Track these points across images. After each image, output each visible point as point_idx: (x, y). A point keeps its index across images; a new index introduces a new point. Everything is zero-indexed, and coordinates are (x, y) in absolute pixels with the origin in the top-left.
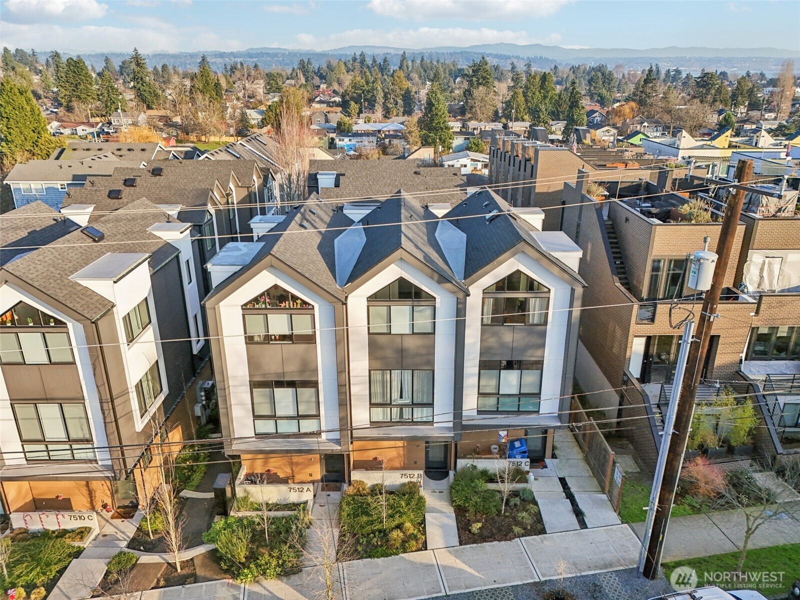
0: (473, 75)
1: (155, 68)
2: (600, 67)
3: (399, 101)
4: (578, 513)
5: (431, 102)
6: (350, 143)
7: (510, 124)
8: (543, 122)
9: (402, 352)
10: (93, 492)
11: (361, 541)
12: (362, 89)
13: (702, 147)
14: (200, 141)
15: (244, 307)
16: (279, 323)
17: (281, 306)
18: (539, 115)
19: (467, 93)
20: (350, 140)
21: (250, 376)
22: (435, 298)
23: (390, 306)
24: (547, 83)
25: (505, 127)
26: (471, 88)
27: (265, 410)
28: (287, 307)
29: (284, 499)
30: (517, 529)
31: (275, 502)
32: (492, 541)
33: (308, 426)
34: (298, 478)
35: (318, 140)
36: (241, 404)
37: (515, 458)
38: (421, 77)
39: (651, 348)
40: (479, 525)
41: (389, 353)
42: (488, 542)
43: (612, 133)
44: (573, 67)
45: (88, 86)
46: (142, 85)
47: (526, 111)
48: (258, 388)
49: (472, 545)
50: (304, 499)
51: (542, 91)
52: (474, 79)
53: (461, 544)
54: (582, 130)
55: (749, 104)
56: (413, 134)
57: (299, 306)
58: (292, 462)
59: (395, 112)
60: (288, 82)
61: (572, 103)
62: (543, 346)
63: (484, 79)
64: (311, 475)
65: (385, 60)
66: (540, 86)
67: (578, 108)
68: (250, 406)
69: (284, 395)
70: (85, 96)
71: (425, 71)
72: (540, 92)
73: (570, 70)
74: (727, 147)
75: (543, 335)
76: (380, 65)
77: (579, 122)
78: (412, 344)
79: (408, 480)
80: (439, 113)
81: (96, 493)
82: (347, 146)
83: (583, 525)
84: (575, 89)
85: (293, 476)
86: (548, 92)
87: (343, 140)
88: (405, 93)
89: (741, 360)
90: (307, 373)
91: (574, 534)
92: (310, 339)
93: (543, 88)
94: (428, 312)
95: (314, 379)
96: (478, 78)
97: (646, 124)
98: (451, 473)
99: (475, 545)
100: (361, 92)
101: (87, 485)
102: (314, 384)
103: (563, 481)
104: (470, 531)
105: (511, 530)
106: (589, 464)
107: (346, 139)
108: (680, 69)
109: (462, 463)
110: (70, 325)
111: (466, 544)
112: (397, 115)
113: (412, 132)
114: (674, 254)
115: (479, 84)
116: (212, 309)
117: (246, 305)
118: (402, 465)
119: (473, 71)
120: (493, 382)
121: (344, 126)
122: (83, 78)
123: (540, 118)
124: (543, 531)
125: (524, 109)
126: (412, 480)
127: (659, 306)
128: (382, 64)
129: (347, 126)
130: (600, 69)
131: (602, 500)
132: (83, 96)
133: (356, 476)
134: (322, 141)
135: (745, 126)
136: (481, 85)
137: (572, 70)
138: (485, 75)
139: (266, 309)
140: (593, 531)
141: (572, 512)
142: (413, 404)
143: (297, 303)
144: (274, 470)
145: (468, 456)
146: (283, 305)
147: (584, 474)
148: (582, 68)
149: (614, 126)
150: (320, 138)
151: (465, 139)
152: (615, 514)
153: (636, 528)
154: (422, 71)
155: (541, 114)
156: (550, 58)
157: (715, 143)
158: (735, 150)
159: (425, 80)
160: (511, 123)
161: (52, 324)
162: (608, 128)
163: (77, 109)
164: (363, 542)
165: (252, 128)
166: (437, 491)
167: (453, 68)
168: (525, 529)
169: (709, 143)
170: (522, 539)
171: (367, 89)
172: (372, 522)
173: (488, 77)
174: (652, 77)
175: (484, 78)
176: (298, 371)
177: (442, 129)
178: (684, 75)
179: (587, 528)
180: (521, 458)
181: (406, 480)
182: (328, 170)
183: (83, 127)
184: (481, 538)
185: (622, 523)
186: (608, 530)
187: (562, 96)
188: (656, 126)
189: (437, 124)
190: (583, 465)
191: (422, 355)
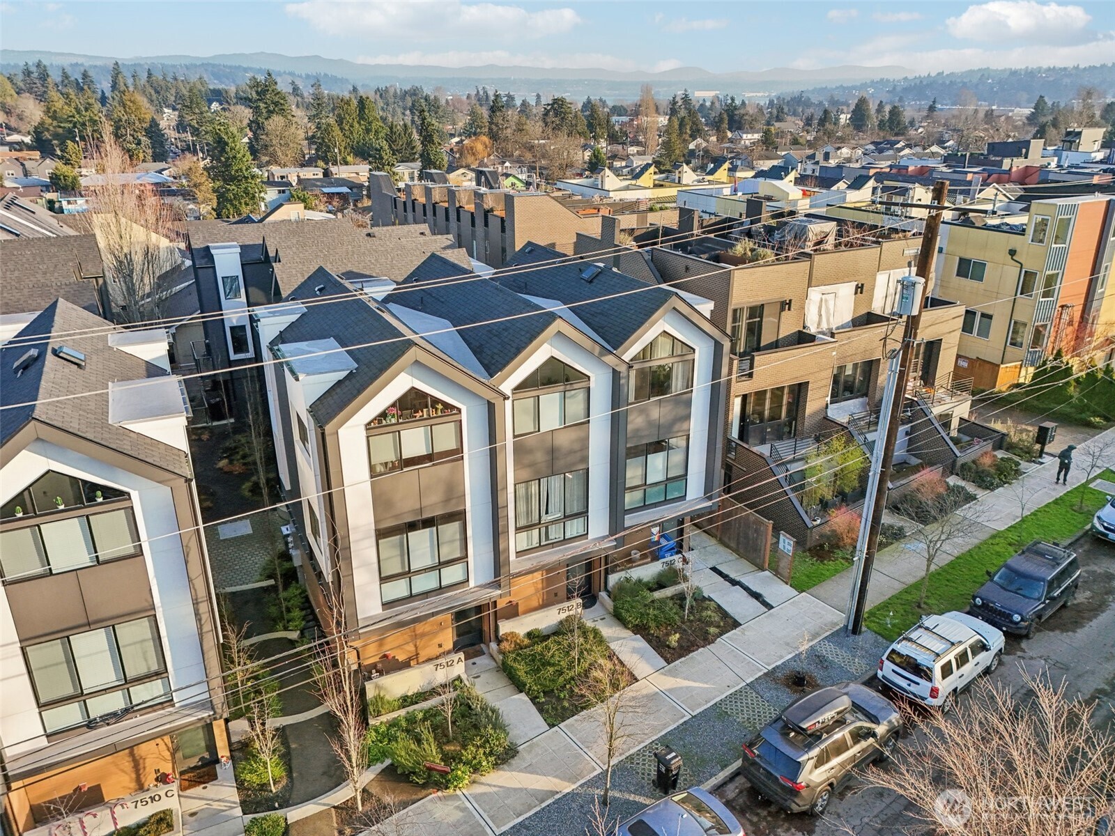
0: (258, 100)
2: (414, 90)
3: (143, 139)
4: (757, 596)
5: (222, 138)
7: (334, 169)
8: (388, 165)
9: (553, 452)
10: (141, 761)
11: (562, 696)
12: (71, 122)
13: (627, 188)
15: (368, 426)
16: (414, 441)
17: (415, 417)
18: (380, 155)
19: (253, 125)
21: (376, 522)
22: (589, 377)
23: (538, 396)
24: (366, 111)
25: (327, 173)
26: (259, 119)
27: (394, 567)
28: (425, 416)
29: (429, 684)
30: (712, 630)
31: (416, 691)
32: (697, 650)
33: (452, 575)
34: (423, 655)
36: (365, 565)
37: (665, 557)
38: (152, 101)
39: (747, 408)
40: (678, 636)
41: (540, 457)
42: (694, 651)
43: (469, 177)
44: (378, 89)
47: (349, 150)
48: (384, 538)
49: (680, 660)
50: (455, 675)
51: (362, 122)
52: (262, 105)
53: (669, 663)
54: (489, 172)
55: (608, 136)
56: (203, 188)
57: (440, 414)
58: (416, 635)
59: (141, 155)
61: (425, 138)
62: (688, 417)
63: (276, 106)
64: (440, 646)
65: (85, 75)
66: (359, 115)
67: (434, 144)
68: (376, 566)
69: (420, 541)
71: (157, 92)
72: (359, 123)
73: (376, 93)
74: (652, 186)
75: (689, 403)
76: (78, 83)
77: (438, 163)
78: (565, 440)
79: (567, 614)
80: (238, 156)
81: (147, 760)
83: (769, 606)
84: (425, 119)
85: (417, 654)
86: (370, 123)
87: (75, 202)
88: (151, 126)
89: (827, 404)
90: (454, 501)
91: (766, 617)
92: (455, 454)
93: (363, 119)
94: (581, 396)
95: (462, 508)
96: (266, 103)
97: (507, 164)
98: (603, 594)
99: (683, 659)
100: (71, 125)
101: (132, 754)
102: (459, 516)
103: (714, 569)
104: (669, 647)
105: (707, 633)
106: (727, 546)
108: (512, 93)
109: (613, 579)
110: (135, 495)
111: (673, 661)
112: (144, 161)
113: (200, 184)
114: (751, 300)
115: (270, 112)
116: (333, 434)
117: (369, 424)
118: (541, 603)
119: (257, 93)
120: (639, 472)
121: (65, 179)
123: (382, 158)
124: (736, 624)
125: (345, 148)
126: (571, 613)
127: (756, 358)
128: (80, 81)
129: (70, 180)
130: (414, 92)
131: (769, 577)
133: (505, 627)
135: (615, 163)
136: (273, 113)
137: (378, 94)
138: (276, 99)
139: (398, 423)
140: (781, 608)
141: (750, 597)
142: (565, 517)
143: (437, 409)
144: (391, 654)
145: (618, 569)
146: (418, 415)
147: (730, 558)
148: (392, 91)
149: (468, 167)
151: (280, 192)
152: (788, 587)
153: (814, 593)
154: (153, 92)
155: (383, 154)
156: (339, 76)
157: (640, 182)
158: (680, 189)
159: (161, 107)
160: (336, 167)
161: (100, 500)
162: (464, 171)
164: (565, 696)
166: (598, 619)
167: (203, 89)
168: (718, 627)
169: (633, 182)
170: (723, 637)
171: (81, 120)
172: (561, 673)
173: (282, 101)
174: (500, 104)
175: (276, 104)
176: (442, 502)
177: (246, 178)
178: (518, 102)
179: (772, 607)
180: (671, 556)
181: (563, 616)
182: (222, 242)
184: (685, 649)
185: (800, 592)
186: (793, 602)
187: (394, 130)
188: (520, 167)
189: (237, 171)
190: (721, 549)
191: (575, 452)
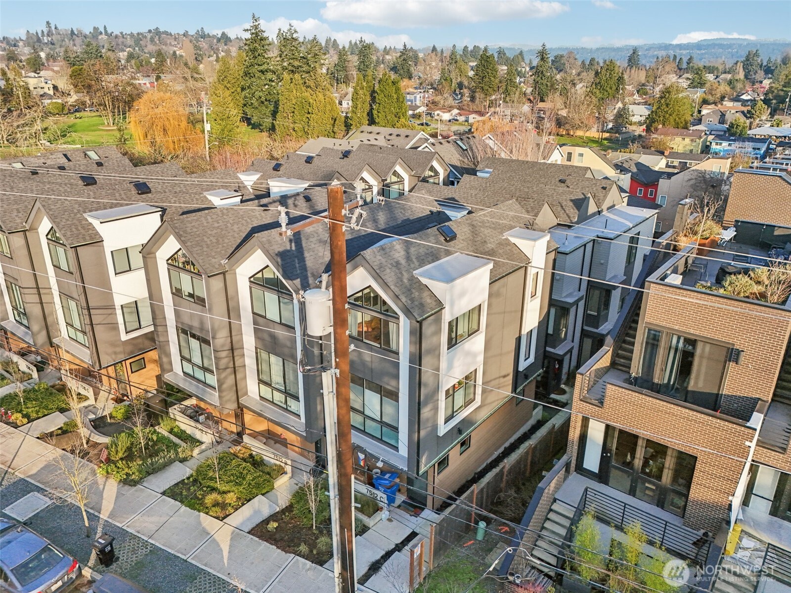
1: (583, 62)
6: (730, 148)
14: (568, 134)
20: (730, 145)
35: (690, 142)
45: (492, 79)
46: (542, 78)
50: (203, 440)
60: (723, 76)
70: (487, 88)
82: (724, 151)
87: (721, 144)
107: (725, 144)
121: (737, 128)
122: (490, 71)
129: (740, 128)
132: (486, 87)
134: (694, 144)
150: (692, 140)
163: (478, 99)
165: (631, 125)
168: (311, 552)
183: (473, 115)
